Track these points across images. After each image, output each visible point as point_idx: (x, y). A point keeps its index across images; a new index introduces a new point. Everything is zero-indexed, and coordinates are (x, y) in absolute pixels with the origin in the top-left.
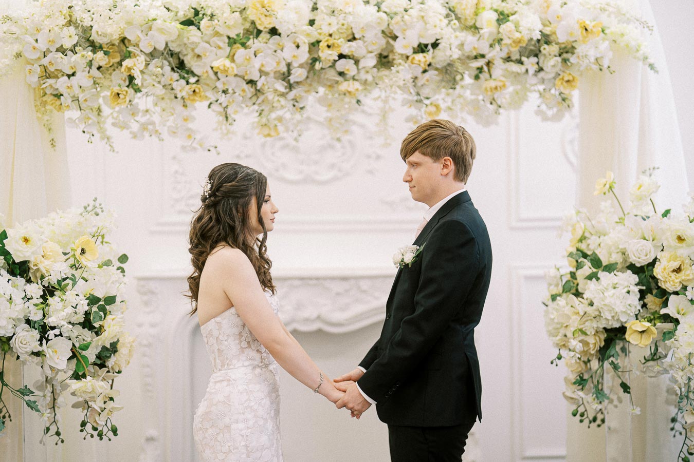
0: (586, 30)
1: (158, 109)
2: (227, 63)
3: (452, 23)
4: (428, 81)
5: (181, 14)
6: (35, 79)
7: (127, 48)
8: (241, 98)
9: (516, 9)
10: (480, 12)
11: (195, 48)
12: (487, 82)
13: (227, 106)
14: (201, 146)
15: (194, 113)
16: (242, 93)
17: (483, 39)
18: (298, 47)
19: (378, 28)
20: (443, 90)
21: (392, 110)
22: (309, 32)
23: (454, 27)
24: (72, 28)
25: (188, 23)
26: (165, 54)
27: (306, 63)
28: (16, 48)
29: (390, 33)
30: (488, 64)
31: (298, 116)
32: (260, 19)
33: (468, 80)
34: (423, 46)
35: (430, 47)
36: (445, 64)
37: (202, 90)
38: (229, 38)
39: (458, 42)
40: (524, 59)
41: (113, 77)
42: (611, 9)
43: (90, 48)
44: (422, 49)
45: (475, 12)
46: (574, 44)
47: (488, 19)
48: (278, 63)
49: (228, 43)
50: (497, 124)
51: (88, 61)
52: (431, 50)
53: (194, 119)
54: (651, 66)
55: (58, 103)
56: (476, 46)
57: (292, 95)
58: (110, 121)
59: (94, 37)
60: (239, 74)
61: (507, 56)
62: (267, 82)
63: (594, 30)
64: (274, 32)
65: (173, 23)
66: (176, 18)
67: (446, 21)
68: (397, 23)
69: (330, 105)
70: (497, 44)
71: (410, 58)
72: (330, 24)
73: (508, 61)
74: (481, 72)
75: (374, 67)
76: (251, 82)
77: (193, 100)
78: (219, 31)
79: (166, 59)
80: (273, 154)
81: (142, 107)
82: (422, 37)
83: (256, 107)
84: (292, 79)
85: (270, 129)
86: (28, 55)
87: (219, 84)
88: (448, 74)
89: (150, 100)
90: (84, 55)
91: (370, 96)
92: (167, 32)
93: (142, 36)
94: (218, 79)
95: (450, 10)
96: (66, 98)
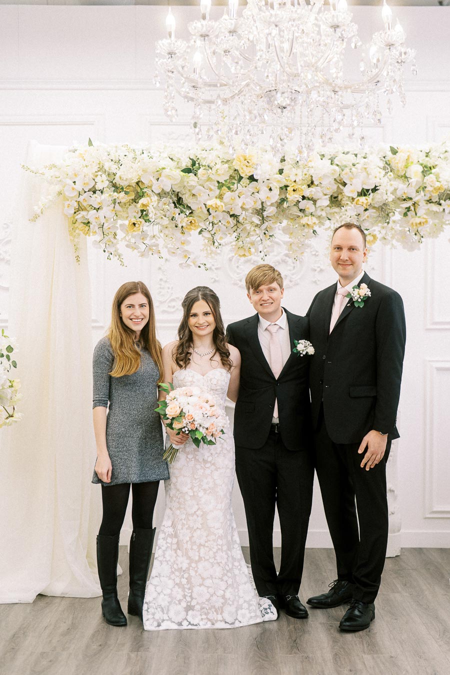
1: (162, 235)
2: (218, 201)
3: (389, 174)
4: (368, 217)
7: (141, 189)
8: (225, 227)
9: (436, 163)
10: (409, 166)
11: (192, 190)
12: (413, 219)
13: (215, 233)
14: (194, 264)
15: (189, 239)
16: (226, 224)
17: (412, 186)
18: (270, 189)
19: (332, 177)
20: (380, 224)
22: (279, 179)
23: (390, 177)
24: (102, 174)
25: (187, 171)
26: (171, 194)
27: (276, 203)
28: (58, 188)
29: (340, 180)
30: (415, 204)
31: (268, 243)
32: (242, 168)
33: (397, 216)
34: (365, 191)
35: (370, 191)
36: (381, 205)
37: (196, 221)
38: (219, 182)
39: (391, 189)
40: (442, 202)
41: (129, 210)
43: (114, 188)
44: (364, 193)
45: (405, 165)
47: (415, 171)
48: (255, 202)
49: (218, 187)
50: (419, 249)
51: (113, 199)
52: (372, 194)
53: (189, 242)
55: (87, 228)
56: (406, 192)
57: (264, 226)
58: (125, 243)
59: (117, 180)
60: (226, 210)
61: (429, 199)
62: (246, 217)
64: (252, 178)
65: (177, 171)
66: (178, 166)
67: (383, 172)
68: (346, 174)
69: (292, 233)
70: (422, 191)
71: (355, 200)
72: (296, 175)
73: (430, 203)
74: (408, 211)
75: (328, 206)
76: (231, 216)
77: (191, 228)
78: (211, 177)
79: (171, 198)
80: (238, 267)
81: (150, 234)
82: (365, 184)
83: (235, 234)
84: (265, 214)
85: (245, 250)
86: (67, 194)
87: (211, 218)
88: (384, 211)
89: (156, 228)
90: (110, 195)
91: (323, 227)
92: (173, 178)
93: (155, 181)
94: (210, 214)
95: (386, 163)
96: (94, 226)
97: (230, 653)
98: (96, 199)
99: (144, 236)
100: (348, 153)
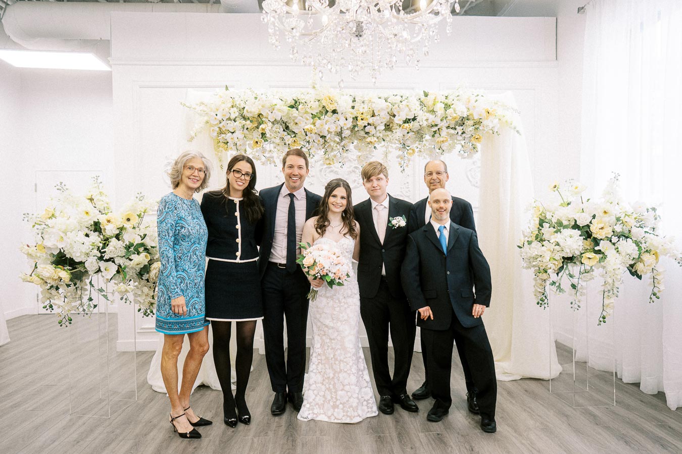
0: (488, 113)
1: (276, 150)
2: (312, 126)
3: (423, 109)
4: (409, 137)
5: (289, 102)
6: (215, 134)
7: (262, 119)
8: (317, 145)
9: (453, 102)
10: (436, 104)
11: (295, 120)
12: (439, 138)
16: (318, 142)
17: (438, 117)
18: (347, 120)
19: (386, 111)
20: (417, 143)
21: (390, 152)
22: (352, 112)
23: (424, 111)
24: (235, 109)
25: (292, 107)
26: (280, 122)
27: (350, 128)
28: (206, 118)
29: (392, 113)
30: (439, 129)
31: (345, 154)
32: (328, 105)
33: (428, 137)
35: (411, 120)
36: (418, 129)
37: (298, 140)
38: (312, 114)
39: (426, 118)
40: (457, 127)
41: (254, 134)
42: (499, 103)
43: (243, 119)
44: (407, 121)
45: (433, 104)
46: (481, 120)
47: (439, 108)
48: (336, 127)
49: (312, 117)
51: (242, 125)
52: (412, 122)
54: (518, 132)
55: (226, 146)
56: (434, 120)
57: (342, 144)
59: (245, 113)
60: (318, 133)
61: (449, 126)
62: (331, 137)
63: (492, 113)
64: (335, 112)
65: (285, 107)
66: (285, 104)
67: (419, 108)
68: (396, 108)
69: (360, 149)
71: (402, 126)
73: (449, 128)
74: (435, 134)
75: (384, 130)
76: (323, 137)
78: (307, 111)
79: (281, 125)
81: (268, 149)
82: (408, 116)
83: (324, 150)
84: (343, 135)
85: (330, 161)
86: (212, 122)
87: (307, 138)
88: (419, 134)
89: (272, 145)
90: (240, 122)
91: (381, 145)
92: (281, 111)
93: (269, 113)
94: (306, 135)
95: (421, 102)
96: (231, 144)
97: (325, 435)
98: (231, 126)
99: (264, 151)
100: (396, 95)
